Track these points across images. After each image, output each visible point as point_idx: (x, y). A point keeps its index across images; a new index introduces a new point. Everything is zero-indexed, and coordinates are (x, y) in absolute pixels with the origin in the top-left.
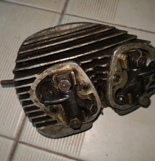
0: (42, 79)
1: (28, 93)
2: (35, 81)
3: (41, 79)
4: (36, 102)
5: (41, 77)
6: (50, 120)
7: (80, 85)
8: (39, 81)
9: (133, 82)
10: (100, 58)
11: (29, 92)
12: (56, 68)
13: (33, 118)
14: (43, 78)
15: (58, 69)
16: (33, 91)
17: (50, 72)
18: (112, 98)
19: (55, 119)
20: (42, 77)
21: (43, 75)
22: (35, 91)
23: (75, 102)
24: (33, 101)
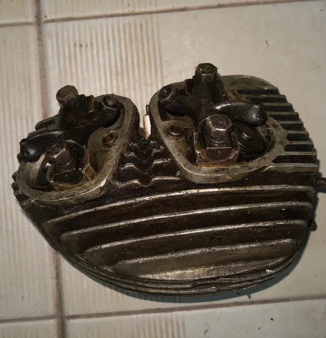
0: (260, 158)
1: (290, 142)
2: (276, 157)
3: (263, 158)
4: (275, 126)
5: (263, 161)
6: (251, 96)
7: (186, 138)
8: (267, 155)
9: (81, 124)
10: (136, 182)
11: (288, 142)
12: (230, 171)
13: (283, 104)
14: (258, 160)
15: (227, 169)
16: (281, 143)
17: (244, 167)
18: (127, 111)
19: (241, 96)
20: (260, 160)
21: (259, 163)
22: (277, 142)
23: (202, 101)
24: (280, 127)
